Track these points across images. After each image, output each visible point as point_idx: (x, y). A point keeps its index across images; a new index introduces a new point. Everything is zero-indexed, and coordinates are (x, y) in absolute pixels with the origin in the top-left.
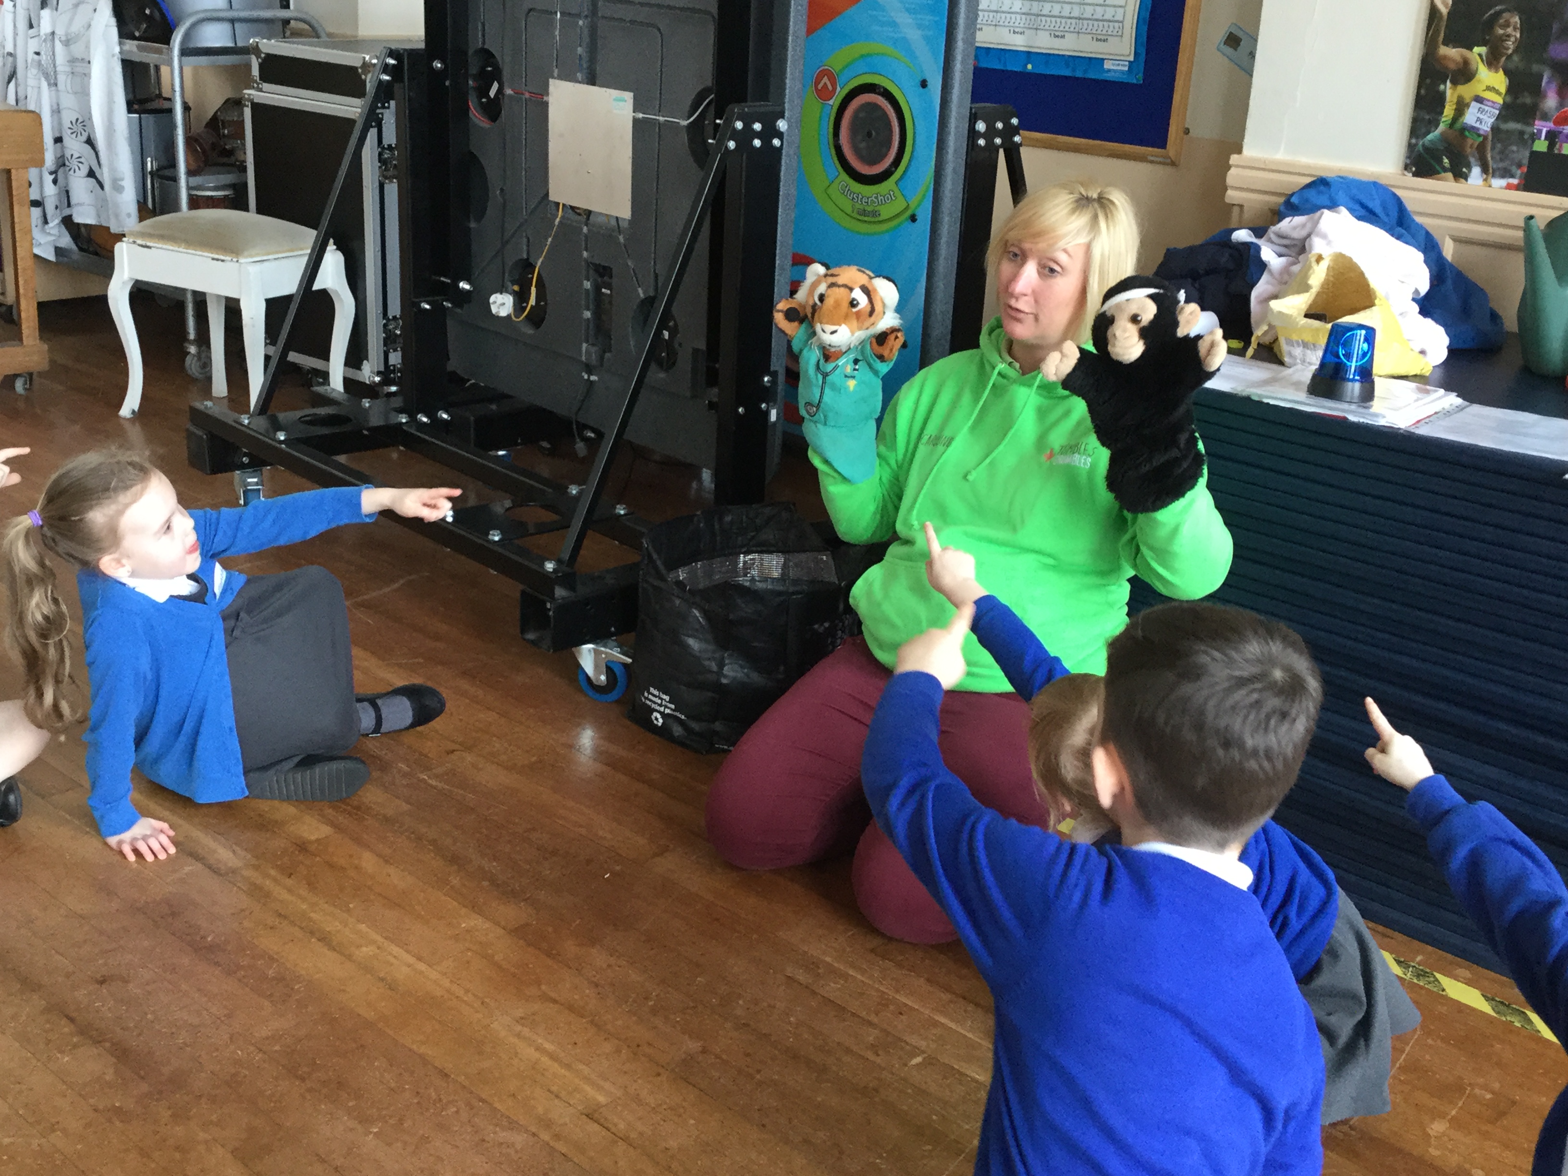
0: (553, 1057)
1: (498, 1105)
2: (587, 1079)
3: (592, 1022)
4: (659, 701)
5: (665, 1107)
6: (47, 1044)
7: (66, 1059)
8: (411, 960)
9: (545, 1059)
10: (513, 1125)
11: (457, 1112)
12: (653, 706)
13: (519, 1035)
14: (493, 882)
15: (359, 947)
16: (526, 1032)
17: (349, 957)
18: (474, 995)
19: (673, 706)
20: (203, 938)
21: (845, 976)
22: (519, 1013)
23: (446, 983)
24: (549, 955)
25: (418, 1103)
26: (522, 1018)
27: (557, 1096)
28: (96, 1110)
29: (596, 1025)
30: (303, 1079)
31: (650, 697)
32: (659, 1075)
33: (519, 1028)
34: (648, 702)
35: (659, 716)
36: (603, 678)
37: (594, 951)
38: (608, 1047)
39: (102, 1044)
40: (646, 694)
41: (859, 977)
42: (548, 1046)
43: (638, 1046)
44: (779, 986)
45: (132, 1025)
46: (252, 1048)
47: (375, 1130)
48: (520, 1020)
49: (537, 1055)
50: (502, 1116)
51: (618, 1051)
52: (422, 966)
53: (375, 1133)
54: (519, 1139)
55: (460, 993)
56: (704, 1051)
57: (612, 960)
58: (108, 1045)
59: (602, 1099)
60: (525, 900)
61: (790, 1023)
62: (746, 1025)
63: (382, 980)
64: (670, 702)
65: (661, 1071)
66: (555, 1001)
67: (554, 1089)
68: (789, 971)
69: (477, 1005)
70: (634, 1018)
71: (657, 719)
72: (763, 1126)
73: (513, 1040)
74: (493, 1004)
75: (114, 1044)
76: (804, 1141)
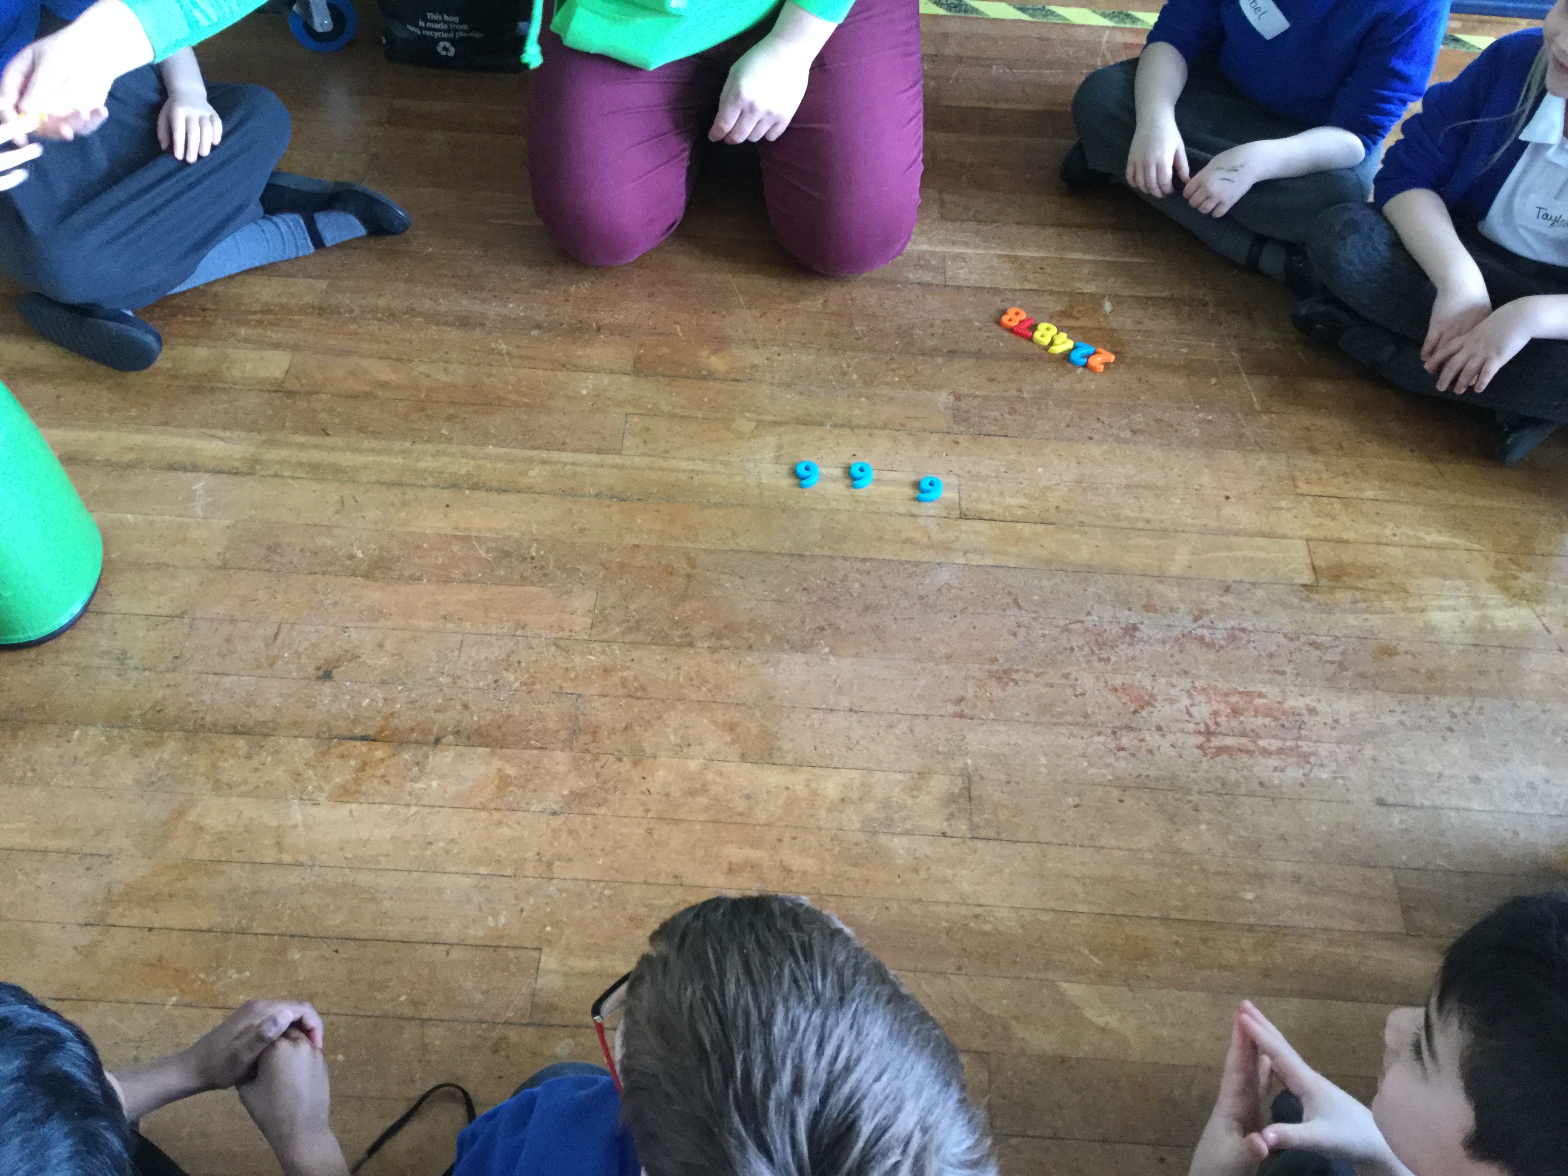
3: (835, 425)
4: (444, 27)
5: (1003, 470)
6: (388, 782)
7: (432, 783)
8: (595, 458)
10: (921, 567)
11: (863, 586)
14: (538, 326)
15: (524, 474)
17: (529, 489)
18: (704, 460)
20: (352, 557)
24: (705, 378)
25: (820, 599)
28: (554, 813)
29: (844, 426)
30: (691, 645)
32: (956, 442)
34: (428, 33)
35: (448, 45)
37: (736, 351)
38: (884, 441)
39: (444, 741)
40: (422, 23)
41: (968, 251)
43: (903, 425)
44: (924, 297)
45: (440, 701)
47: (827, 650)
50: (901, 563)
51: (895, 438)
52: (613, 459)
53: (831, 652)
54: (945, 576)
56: (957, 397)
57: (764, 352)
58: (451, 738)
60: (598, 331)
62: (952, 351)
63: (598, 495)
64: (460, 23)
65: (952, 437)
66: (777, 422)
67: (900, 509)
70: (863, 399)
71: (445, 49)
72: (1091, 438)
74: (732, 459)
75: (457, 733)
76: (1134, 432)
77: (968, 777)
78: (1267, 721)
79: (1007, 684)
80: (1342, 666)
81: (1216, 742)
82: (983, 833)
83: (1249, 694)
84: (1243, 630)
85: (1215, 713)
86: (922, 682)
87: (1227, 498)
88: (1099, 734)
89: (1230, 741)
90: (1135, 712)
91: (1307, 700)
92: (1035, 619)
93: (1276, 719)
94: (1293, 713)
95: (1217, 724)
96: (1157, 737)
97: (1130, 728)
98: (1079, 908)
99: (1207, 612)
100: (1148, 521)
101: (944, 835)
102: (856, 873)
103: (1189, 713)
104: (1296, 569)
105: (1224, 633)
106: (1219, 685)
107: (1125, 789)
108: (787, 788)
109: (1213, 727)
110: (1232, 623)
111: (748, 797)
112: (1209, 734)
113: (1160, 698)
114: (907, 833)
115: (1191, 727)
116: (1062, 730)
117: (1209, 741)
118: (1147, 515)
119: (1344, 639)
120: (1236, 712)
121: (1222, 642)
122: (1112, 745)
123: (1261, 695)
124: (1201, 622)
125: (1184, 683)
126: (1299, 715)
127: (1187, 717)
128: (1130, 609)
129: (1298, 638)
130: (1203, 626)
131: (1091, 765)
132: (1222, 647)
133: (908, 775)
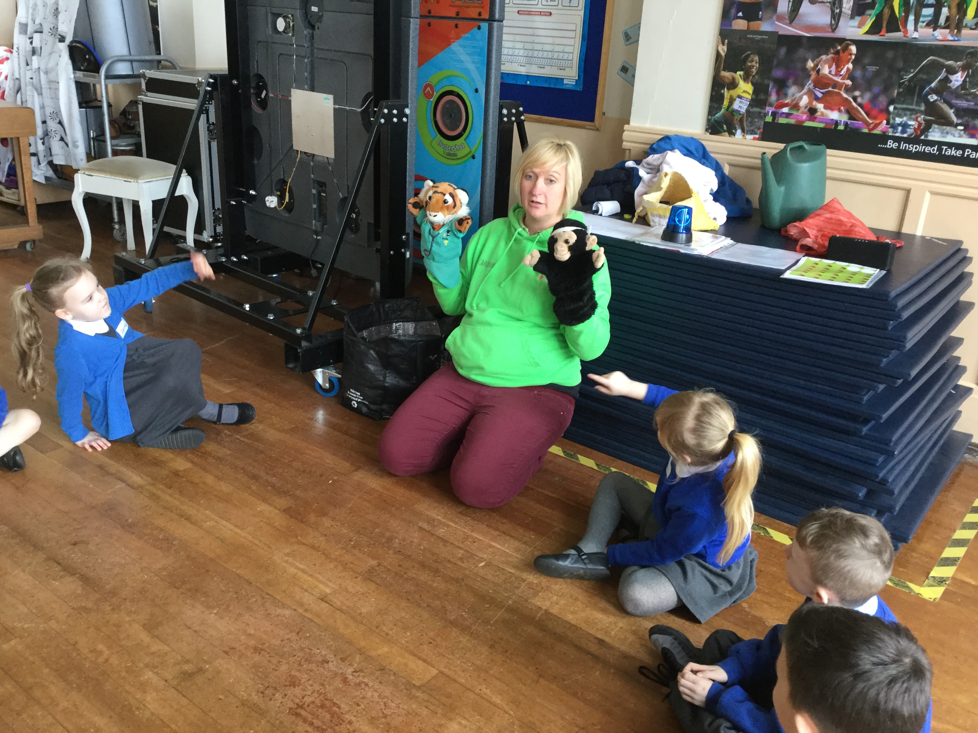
0: (303, 571)
1: (277, 597)
2: (322, 582)
3: (323, 554)
4: (355, 396)
5: (360, 593)
6: (47, 577)
7: (57, 584)
8: (232, 527)
9: (300, 574)
10: (284, 606)
11: (256, 601)
12: (352, 398)
13: (286, 562)
14: (273, 487)
15: (205, 522)
16: (290, 560)
17: (200, 527)
18: (264, 543)
19: (362, 398)
20: (127, 520)
21: (448, 526)
22: (287, 551)
23: (250, 538)
24: (302, 522)
25: (236, 597)
26: (288, 553)
27: (306, 591)
28: (73, 608)
29: (326, 555)
30: (178, 589)
31: (351, 394)
32: (357, 578)
33: (287, 558)
34: (350, 396)
35: (355, 403)
36: (327, 385)
37: (324, 519)
38: (332, 566)
39: (76, 575)
40: (349, 392)
41: (454, 525)
42: (302, 566)
43: (346, 564)
44: (415, 532)
45: (91, 565)
46: (152, 574)
48: (288, 555)
49: (296, 571)
50: (279, 601)
51: (336, 567)
52: (238, 531)
53: (215, 614)
54: (287, 612)
55: (257, 542)
56: (379, 565)
57: (333, 523)
58: (78, 576)
59: (328, 591)
60: (289, 496)
61: (421, 550)
62: (399, 551)
63: (217, 538)
64: (360, 396)
65: (358, 575)
66: (304, 544)
67: (305, 587)
68: (420, 524)
69: (266, 548)
70: (344, 551)
71: (354, 404)
72: (408, 599)
73: (284, 564)
74: (274, 547)
75: (82, 575)
76: (428, 606)
77: (201, 670)
78: (328, 716)
79: (256, 653)
80: (385, 716)
81: (299, 710)
82: (179, 688)
83: (335, 704)
84: (367, 685)
85: (313, 702)
86: (230, 636)
87: (431, 643)
88: (262, 684)
89: (303, 712)
90: (286, 686)
91: (354, 719)
92: (297, 640)
93: (332, 716)
94: (341, 720)
95: (308, 706)
96: (280, 697)
97: (276, 689)
98: (173, 726)
99: (363, 672)
100: (387, 634)
101: (166, 681)
102: (123, 674)
103: (303, 698)
104: (419, 678)
105: (358, 681)
106: (329, 695)
107: (243, 705)
108: (142, 640)
109: (305, 706)
110: (366, 680)
111: (128, 636)
112: (301, 707)
113: (301, 687)
114: (157, 673)
115: (297, 701)
116: (252, 676)
117: (296, 709)
118: (390, 632)
119: (401, 709)
120: (322, 706)
121: (352, 684)
122: (261, 690)
123: (339, 707)
124: (354, 673)
125: (317, 687)
126: (343, 721)
127: (301, 698)
128: (335, 656)
129: (382, 699)
130: (353, 675)
131: (244, 691)
132: (349, 685)
133: (182, 659)
